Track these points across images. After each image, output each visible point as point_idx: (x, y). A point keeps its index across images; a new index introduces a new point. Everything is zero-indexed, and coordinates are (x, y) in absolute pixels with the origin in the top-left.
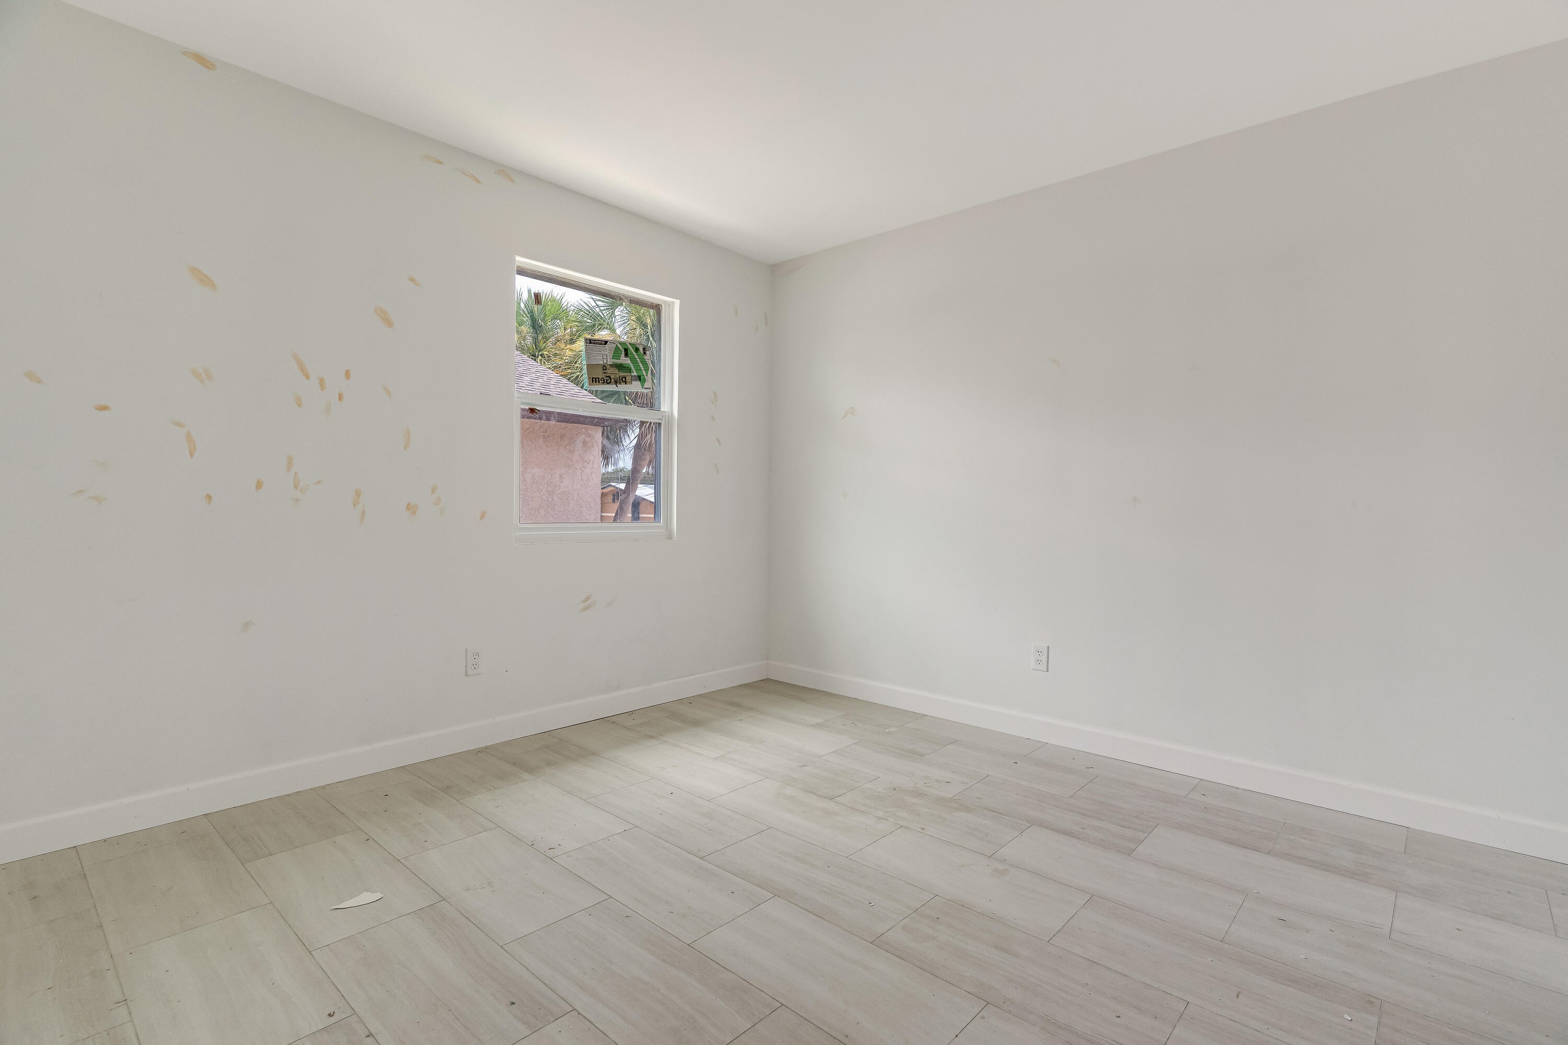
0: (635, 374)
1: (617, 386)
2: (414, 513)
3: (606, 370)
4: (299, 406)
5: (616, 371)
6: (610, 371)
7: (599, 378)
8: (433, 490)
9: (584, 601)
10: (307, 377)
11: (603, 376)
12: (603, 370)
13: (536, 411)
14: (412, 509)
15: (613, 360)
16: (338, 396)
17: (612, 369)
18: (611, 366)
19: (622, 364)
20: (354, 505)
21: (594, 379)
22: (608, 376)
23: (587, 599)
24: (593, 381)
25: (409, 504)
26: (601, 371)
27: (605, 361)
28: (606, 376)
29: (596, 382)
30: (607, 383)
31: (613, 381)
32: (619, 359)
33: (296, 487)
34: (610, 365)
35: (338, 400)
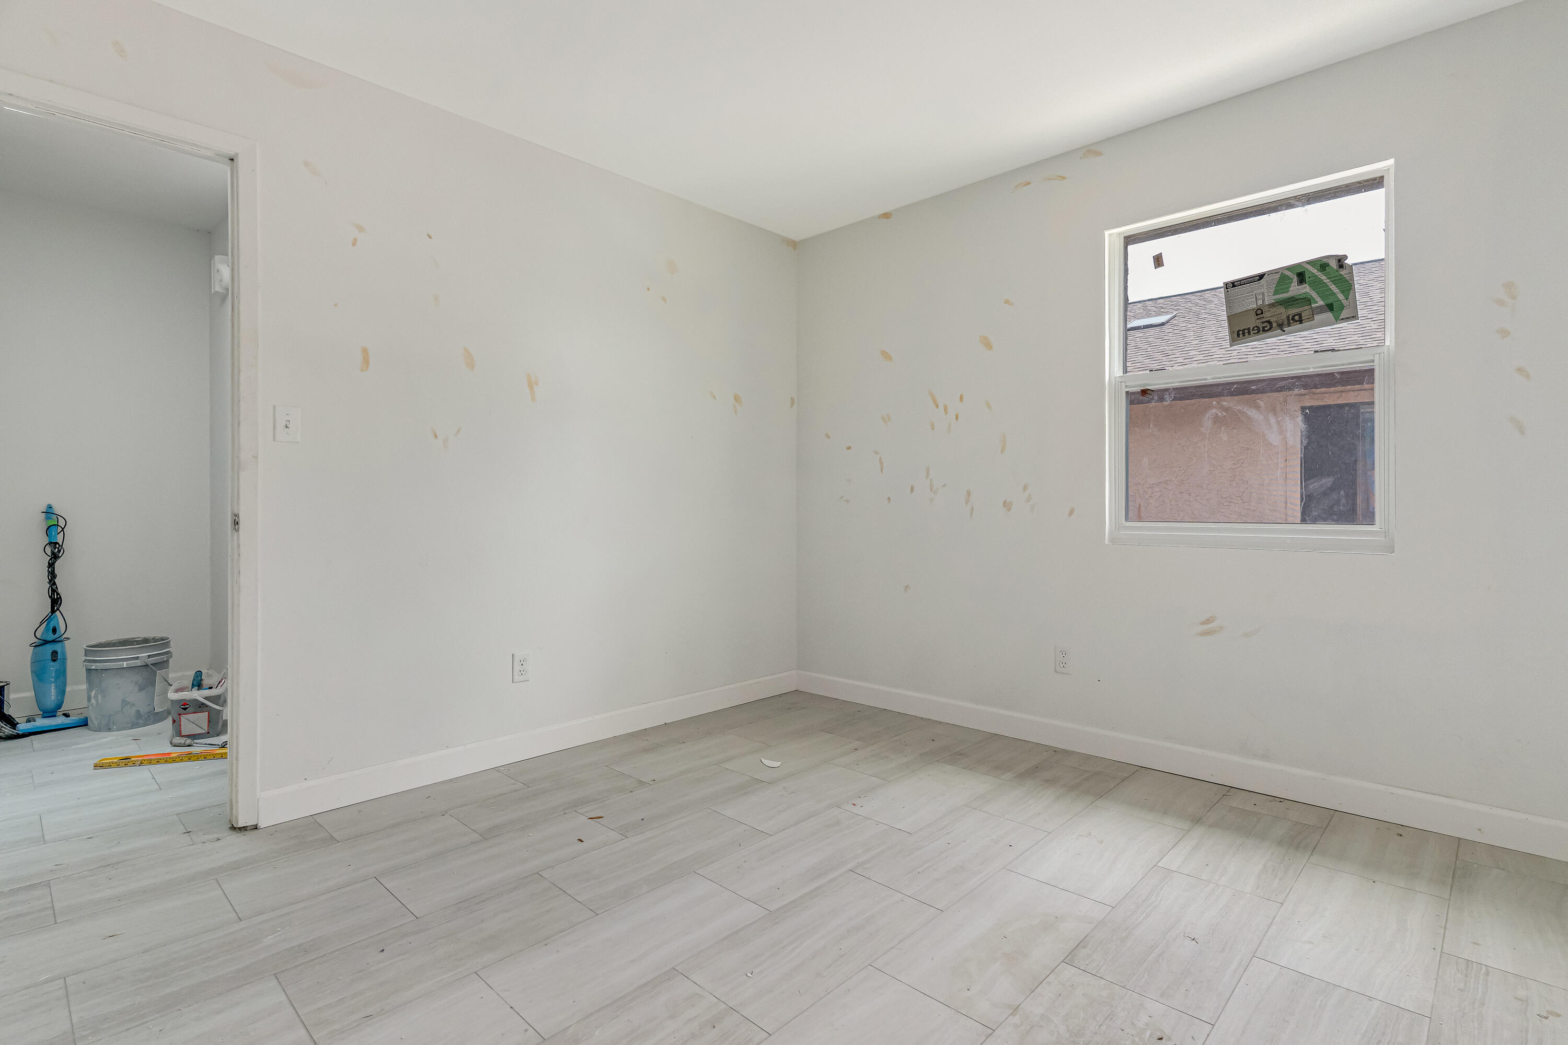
0: (1321, 303)
1: (1284, 331)
2: (1009, 510)
3: (1262, 313)
4: (933, 429)
5: (1281, 309)
6: (1267, 315)
7: (1249, 329)
8: (1025, 488)
9: (1203, 623)
10: (937, 407)
11: (1259, 323)
12: (1257, 315)
13: (1149, 392)
14: (1007, 505)
15: (1276, 297)
16: (955, 417)
17: (1272, 310)
18: (1272, 305)
19: (1293, 297)
20: (966, 503)
21: (1241, 332)
22: (1267, 321)
23: (1208, 621)
24: (1238, 335)
25: (1005, 502)
26: (1254, 317)
27: (1260, 302)
28: (1263, 323)
29: (1244, 335)
30: (1264, 331)
31: (1274, 325)
32: (1288, 292)
33: (931, 490)
34: (1269, 305)
35: (955, 420)
